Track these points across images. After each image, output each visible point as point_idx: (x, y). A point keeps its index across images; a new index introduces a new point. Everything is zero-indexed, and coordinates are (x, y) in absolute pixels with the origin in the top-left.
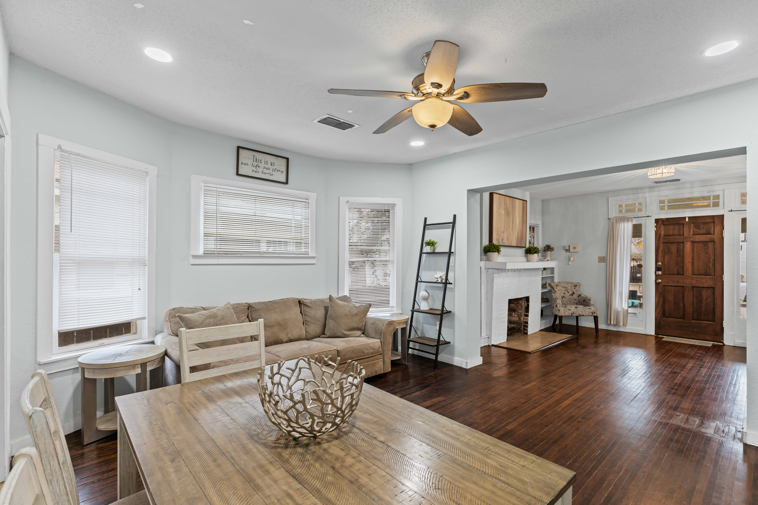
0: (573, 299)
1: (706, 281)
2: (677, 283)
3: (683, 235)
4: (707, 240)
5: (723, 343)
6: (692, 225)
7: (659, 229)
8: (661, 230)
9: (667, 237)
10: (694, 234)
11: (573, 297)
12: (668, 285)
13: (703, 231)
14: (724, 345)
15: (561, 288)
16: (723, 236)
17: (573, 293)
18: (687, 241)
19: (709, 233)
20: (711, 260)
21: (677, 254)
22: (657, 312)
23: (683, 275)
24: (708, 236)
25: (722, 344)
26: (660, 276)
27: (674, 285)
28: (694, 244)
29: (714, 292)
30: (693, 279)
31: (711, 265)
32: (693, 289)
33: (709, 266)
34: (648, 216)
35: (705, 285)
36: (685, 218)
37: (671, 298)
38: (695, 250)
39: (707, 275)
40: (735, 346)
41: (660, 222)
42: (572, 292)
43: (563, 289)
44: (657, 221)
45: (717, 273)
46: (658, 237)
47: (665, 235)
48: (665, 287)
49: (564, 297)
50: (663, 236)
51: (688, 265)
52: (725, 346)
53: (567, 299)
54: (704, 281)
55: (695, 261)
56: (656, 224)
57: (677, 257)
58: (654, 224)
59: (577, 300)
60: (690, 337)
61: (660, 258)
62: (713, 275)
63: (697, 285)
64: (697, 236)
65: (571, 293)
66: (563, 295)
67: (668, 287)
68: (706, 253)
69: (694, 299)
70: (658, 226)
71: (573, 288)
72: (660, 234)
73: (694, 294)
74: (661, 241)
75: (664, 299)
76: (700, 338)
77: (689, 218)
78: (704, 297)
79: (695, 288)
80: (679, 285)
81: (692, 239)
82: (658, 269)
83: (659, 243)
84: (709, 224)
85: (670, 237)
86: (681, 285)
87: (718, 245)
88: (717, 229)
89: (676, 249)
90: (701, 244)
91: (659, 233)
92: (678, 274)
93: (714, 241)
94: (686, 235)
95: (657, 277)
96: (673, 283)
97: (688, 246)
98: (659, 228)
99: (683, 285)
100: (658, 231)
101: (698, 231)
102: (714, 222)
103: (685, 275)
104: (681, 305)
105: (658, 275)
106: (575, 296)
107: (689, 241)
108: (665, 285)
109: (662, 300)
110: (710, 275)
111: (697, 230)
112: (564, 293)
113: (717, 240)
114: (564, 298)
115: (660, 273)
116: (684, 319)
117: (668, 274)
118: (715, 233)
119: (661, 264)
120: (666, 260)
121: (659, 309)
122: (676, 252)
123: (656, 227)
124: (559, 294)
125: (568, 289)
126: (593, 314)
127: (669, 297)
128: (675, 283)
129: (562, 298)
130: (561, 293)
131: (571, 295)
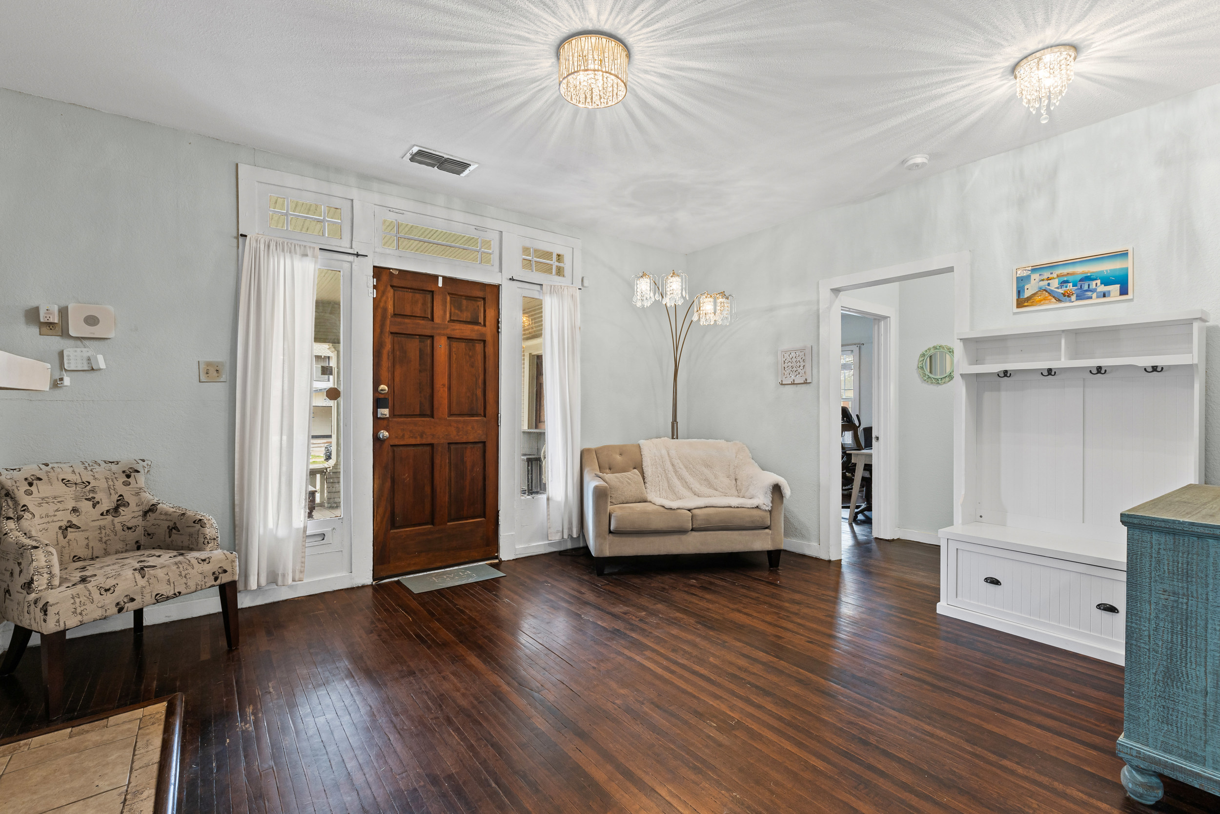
0: (119, 527)
1: (473, 428)
2: (422, 436)
3: (432, 320)
4: (474, 336)
5: (497, 558)
6: (448, 298)
7: (382, 296)
8: (387, 298)
9: (399, 320)
10: (451, 321)
11: (117, 520)
12: (402, 443)
13: (466, 316)
14: (501, 561)
15: (60, 489)
16: (500, 330)
17: (121, 503)
18: (439, 334)
19: (475, 322)
20: (480, 381)
21: (420, 365)
22: (379, 519)
23: (432, 416)
24: (476, 327)
25: (497, 561)
26: (385, 422)
27: (414, 443)
28: (452, 343)
29: (484, 452)
30: (451, 425)
31: (479, 392)
32: (449, 448)
33: (476, 395)
34: (358, 255)
35: (471, 438)
36: (435, 277)
37: (406, 477)
38: (454, 356)
39: (472, 415)
40: (516, 559)
41: (385, 278)
42: (115, 497)
43: (68, 493)
44: (379, 272)
45: (490, 410)
46: (379, 318)
47: (395, 315)
48: (395, 449)
49: (71, 525)
50: (392, 317)
51: (442, 393)
52: (503, 563)
53: (87, 534)
54: (469, 428)
55: (454, 382)
56: (375, 280)
57: (420, 371)
58: (372, 282)
59: (140, 530)
60: (444, 564)
61: (385, 374)
62: (483, 414)
63: (457, 439)
64: (457, 326)
65: (106, 504)
66: (65, 517)
67: (401, 448)
68: (472, 366)
69: (451, 473)
70: (381, 288)
71: (119, 484)
72: (385, 310)
73: (450, 461)
74: (388, 330)
75: (393, 481)
76: (462, 561)
77: (444, 278)
78: (468, 466)
79: (453, 447)
80: (424, 441)
81: (448, 332)
82: (379, 402)
83: (382, 332)
84: (477, 301)
85: (407, 321)
86: (429, 440)
87: (490, 350)
88: (490, 313)
89: (418, 352)
90: (463, 345)
91: (382, 304)
92: (422, 415)
93: (484, 341)
94: (437, 320)
95: (378, 421)
96: (412, 437)
97: (442, 345)
98: (384, 293)
99: (433, 442)
100: (380, 301)
101: (459, 313)
102: (484, 299)
103: (435, 416)
104: (428, 489)
105: (380, 418)
106: (128, 515)
107: (444, 335)
108: (397, 443)
109: (388, 484)
110: (477, 415)
111: (457, 311)
112: (75, 510)
113: (489, 339)
114: (72, 534)
115: (385, 412)
116: (433, 524)
117: (400, 416)
118: (487, 323)
119: (386, 388)
120: (397, 379)
121: (381, 510)
122: (418, 358)
123: (375, 287)
124: (45, 520)
125: (93, 491)
126: (216, 579)
127: (404, 475)
128: (416, 438)
129: (61, 537)
130: (57, 510)
131: (108, 511)
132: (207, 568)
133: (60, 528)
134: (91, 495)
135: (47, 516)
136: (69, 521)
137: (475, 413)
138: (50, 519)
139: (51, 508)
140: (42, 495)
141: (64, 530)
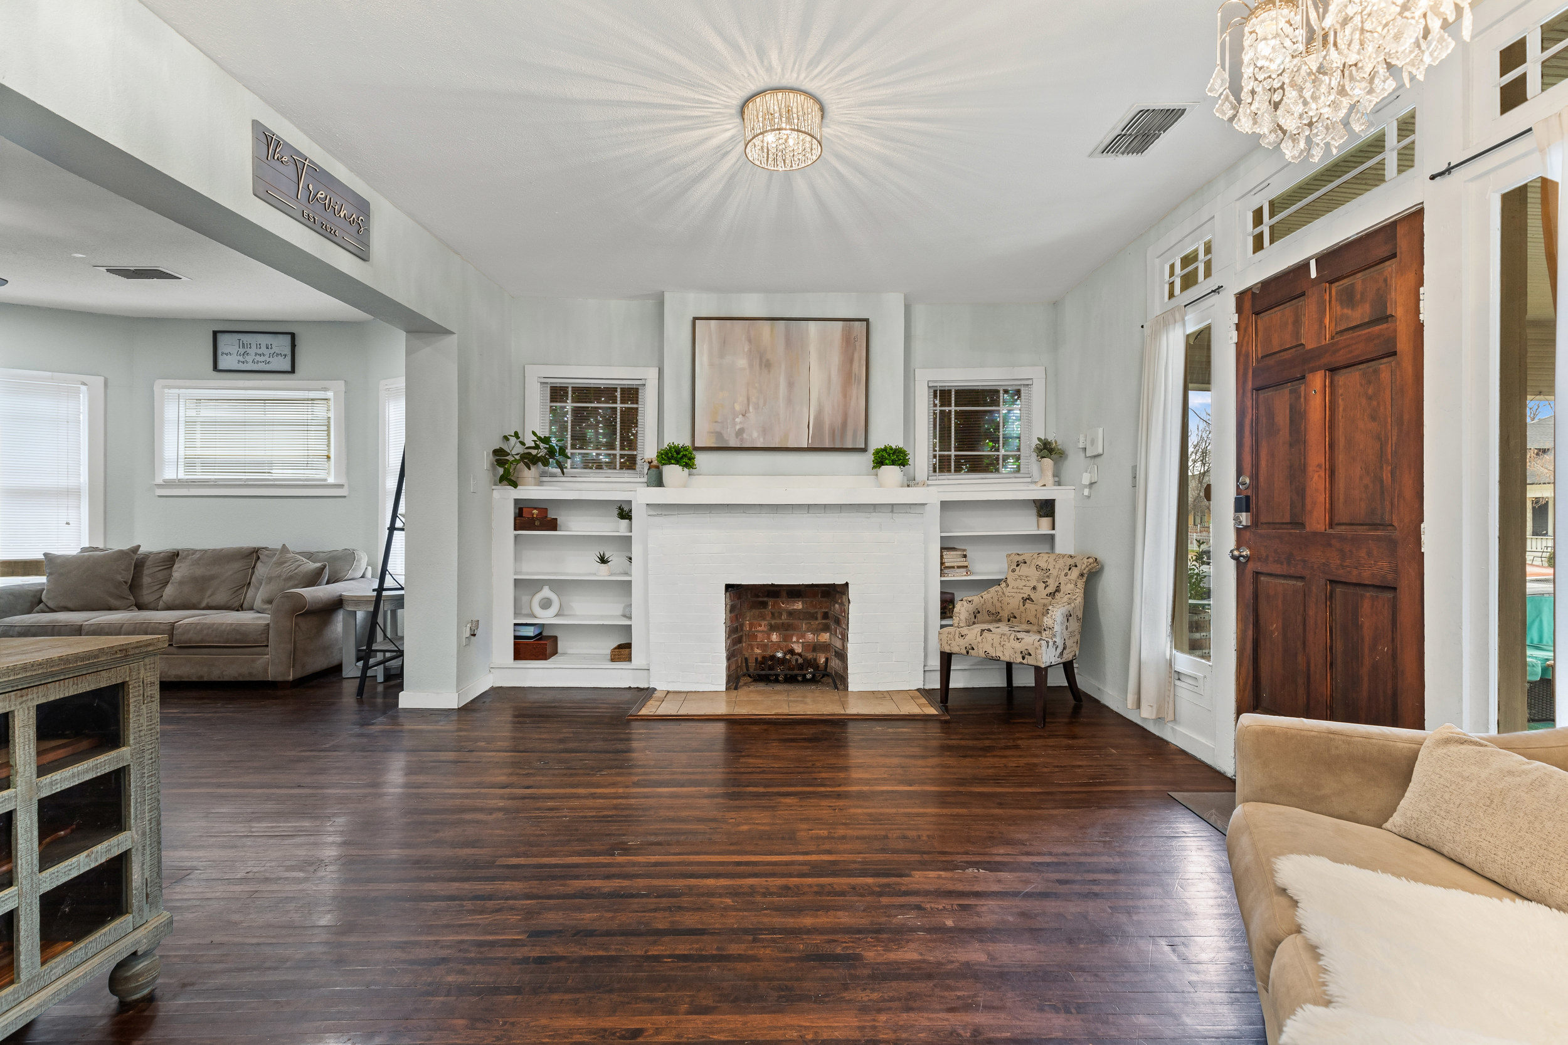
1: (1369, 554)
3: (1306, 346)
4: (1376, 349)
6: (1330, 290)
7: (1244, 337)
9: (1263, 363)
10: (1335, 334)
12: (1265, 569)
15: (1032, 571)
16: (1421, 317)
18: (1313, 370)
19: (1381, 316)
21: (1291, 434)
23: (1304, 526)
24: (1379, 329)
26: (1248, 533)
27: (1280, 571)
28: (1336, 380)
29: (1394, 609)
30: (1330, 545)
31: (1387, 477)
32: (1330, 593)
33: (1382, 481)
34: (1220, 289)
35: (1366, 576)
36: (1304, 266)
38: (1339, 403)
39: (1374, 526)
41: (1249, 304)
42: (1056, 584)
44: (1241, 300)
45: (1404, 516)
46: (1242, 370)
47: (1260, 357)
48: (1260, 578)
49: (1029, 598)
50: (1255, 362)
53: (1036, 607)
54: (1363, 553)
55: (1341, 459)
56: (1237, 315)
57: (1291, 445)
58: (1234, 318)
61: (1249, 458)
62: (1392, 525)
63: (1343, 573)
64: (1344, 343)
65: (1051, 589)
66: (1027, 591)
67: (1265, 578)
68: (1375, 416)
69: (1333, 639)
70: (1243, 325)
72: (1247, 355)
73: (1333, 613)
74: (1249, 385)
75: (1259, 628)
77: (1321, 259)
78: (1367, 633)
79: (1339, 590)
80: (1292, 571)
81: (1328, 360)
82: (1242, 502)
83: (1246, 393)
84: (1383, 264)
85: (1274, 363)
87: (1406, 367)
88: (1406, 287)
89: (1288, 410)
90: (1355, 379)
91: (1245, 350)
93: (1395, 353)
94: (1310, 342)
95: (1240, 532)
96: (1280, 561)
97: (1317, 391)
98: (1248, 329)
99: (1304, 573)
100: (1245, 345)
101: (1349, 314)
102: (1396, 257)
103: (1308, 525)
104: (1302, 658)
105: (1241, 528)
107: (1321, 369)
108: (1259, 568)
109: (1250, 631)
110: (1380, 526)
111: (1345, 313)
112: (1034, 588)
113: (1402, 344)
114: (1028, 605)
115: (1247, 518)
117: (1265, 525)
118: (1398, 310)
119: (1250, 480)
120: (1262, 462)
121: (1244, 669)
122: (1288, 421)
123: (1238, 327)
124: (1015, 590)
125: (1048, 577)
126: (1023, 658)
127: (1272, 625)
128: (1282, 563)
129: (1021, 604)
130: (1025, 586)
131: (1051, 593)
132: (1018, 646)
133: (1023, 598)
134: (1047, 580)
135: (1017, 588)
136: (1029, 595)
137: (1378, 522)
138: (1018, 591)
139: (1021, 583)
140: (1020, 574)
141: (1025, 600)
